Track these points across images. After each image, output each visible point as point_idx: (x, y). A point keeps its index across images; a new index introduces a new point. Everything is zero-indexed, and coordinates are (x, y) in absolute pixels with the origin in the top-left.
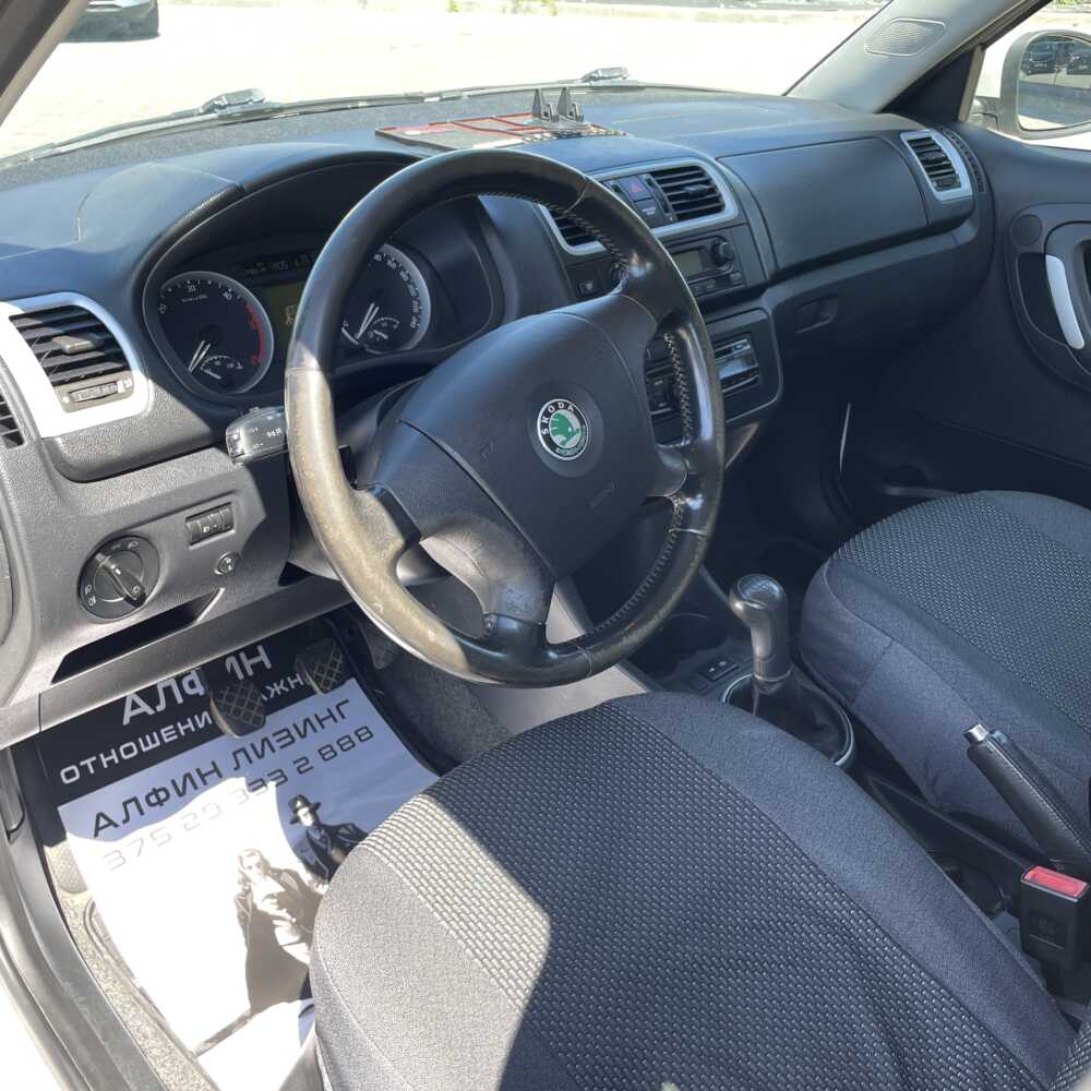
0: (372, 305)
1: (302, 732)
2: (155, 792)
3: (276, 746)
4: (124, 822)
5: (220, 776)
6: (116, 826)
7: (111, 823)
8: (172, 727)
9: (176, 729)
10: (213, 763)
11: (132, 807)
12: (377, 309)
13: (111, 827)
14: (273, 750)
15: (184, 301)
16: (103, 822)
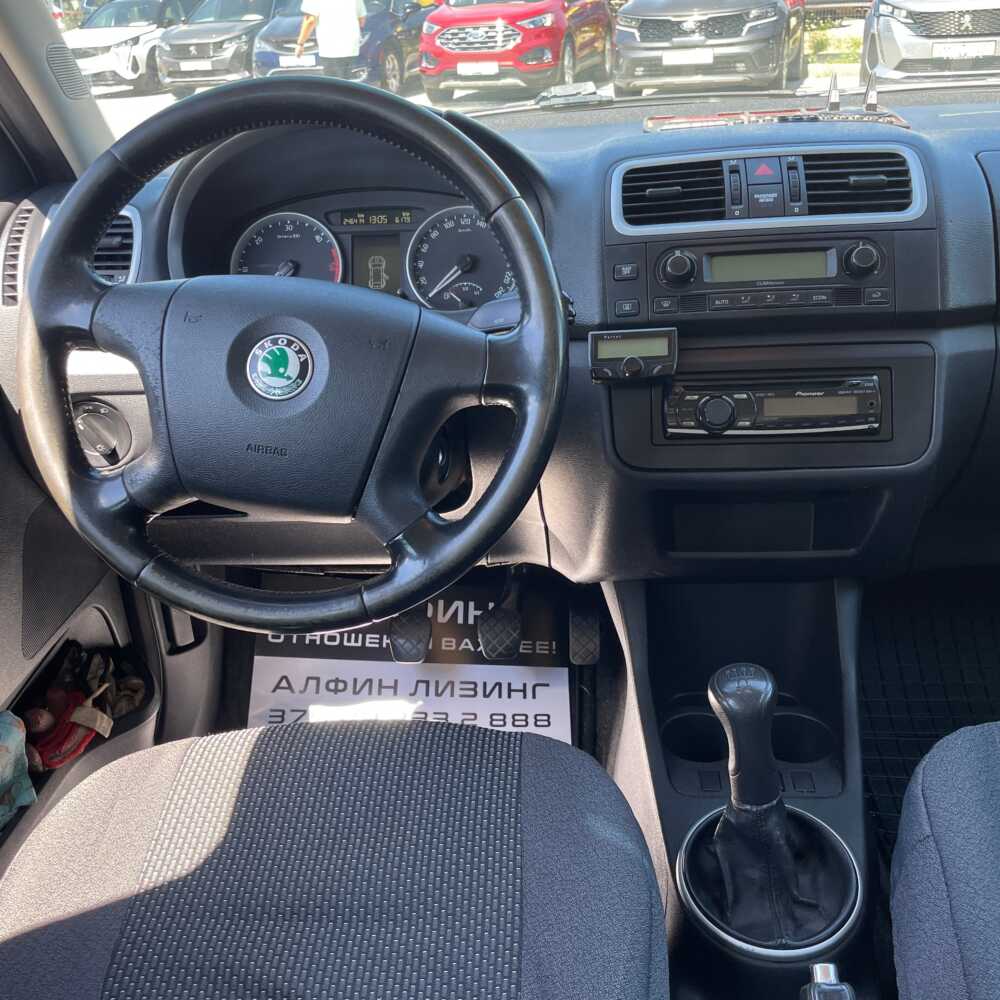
0: (456, 268)
1: (487, 693)
2: (337, 681)
3: (457, 692)
4: (301, 692)
5: (395, 693)
6: (293, 691)
7: (290, 687)
8: (378, 636)
9: (381, 639)
10: (396, 681)
11: (312, 683)
12: (460, 272)
13: (288, 691)
14: (452, 695)
15: (279, 237)
16: (284, 684)
